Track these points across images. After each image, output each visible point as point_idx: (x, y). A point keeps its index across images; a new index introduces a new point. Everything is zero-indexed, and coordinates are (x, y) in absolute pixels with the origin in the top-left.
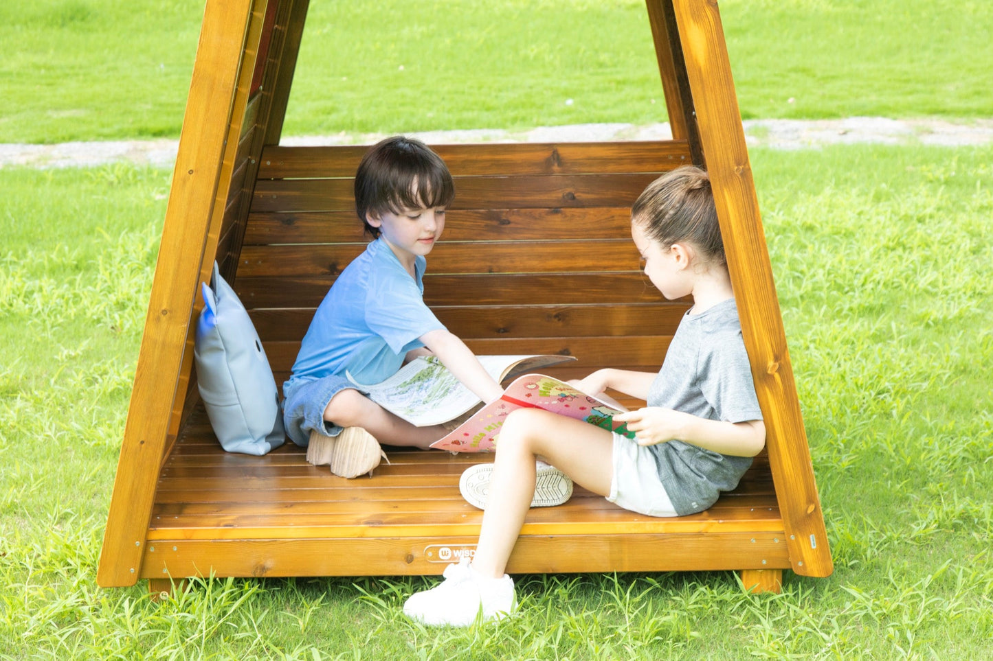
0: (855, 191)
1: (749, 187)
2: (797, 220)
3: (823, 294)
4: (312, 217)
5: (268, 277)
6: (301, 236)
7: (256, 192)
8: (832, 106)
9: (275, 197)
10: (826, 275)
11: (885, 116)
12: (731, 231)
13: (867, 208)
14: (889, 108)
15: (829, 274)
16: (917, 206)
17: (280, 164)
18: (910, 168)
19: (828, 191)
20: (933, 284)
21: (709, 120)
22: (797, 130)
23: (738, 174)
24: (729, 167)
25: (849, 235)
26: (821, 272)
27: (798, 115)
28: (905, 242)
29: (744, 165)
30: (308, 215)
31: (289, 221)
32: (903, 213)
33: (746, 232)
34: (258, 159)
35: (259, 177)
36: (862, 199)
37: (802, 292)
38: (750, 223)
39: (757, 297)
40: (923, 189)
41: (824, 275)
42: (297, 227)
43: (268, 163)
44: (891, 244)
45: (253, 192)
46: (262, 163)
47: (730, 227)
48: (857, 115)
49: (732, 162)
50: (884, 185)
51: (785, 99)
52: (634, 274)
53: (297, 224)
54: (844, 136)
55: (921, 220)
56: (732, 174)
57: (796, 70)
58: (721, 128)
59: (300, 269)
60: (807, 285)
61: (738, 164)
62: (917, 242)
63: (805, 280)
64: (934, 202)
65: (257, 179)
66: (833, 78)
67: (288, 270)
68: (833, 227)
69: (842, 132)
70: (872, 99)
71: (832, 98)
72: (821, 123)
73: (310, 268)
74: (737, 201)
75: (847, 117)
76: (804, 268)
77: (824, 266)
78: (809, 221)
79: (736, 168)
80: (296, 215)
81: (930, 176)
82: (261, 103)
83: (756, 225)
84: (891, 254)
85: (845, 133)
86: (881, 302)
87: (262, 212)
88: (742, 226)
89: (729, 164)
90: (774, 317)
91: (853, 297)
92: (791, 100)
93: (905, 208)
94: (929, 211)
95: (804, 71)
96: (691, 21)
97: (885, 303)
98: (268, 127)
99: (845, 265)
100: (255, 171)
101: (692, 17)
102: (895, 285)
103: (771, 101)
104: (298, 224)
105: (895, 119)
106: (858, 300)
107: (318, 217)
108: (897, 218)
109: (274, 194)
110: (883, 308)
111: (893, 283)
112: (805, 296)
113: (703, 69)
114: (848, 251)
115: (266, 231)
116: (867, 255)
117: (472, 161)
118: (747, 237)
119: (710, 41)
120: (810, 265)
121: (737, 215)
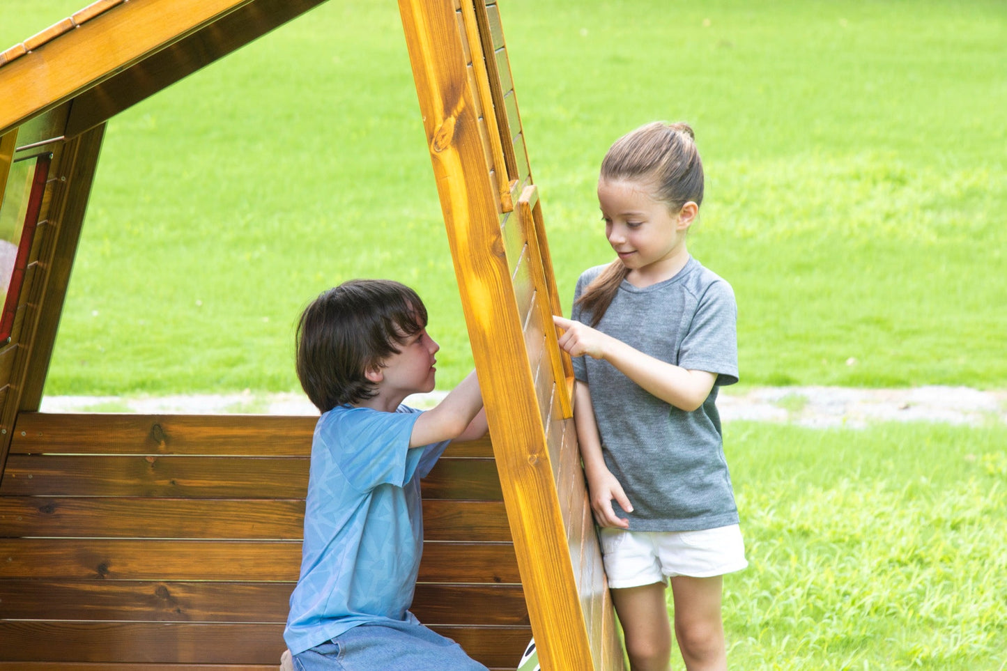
0: (881, 485)
1: (546, 480)
2: (792, 522)
3: (793, 621)
4: (77, 503)
5: (20, 578)
6: (63, 527)
7: (7, 471)
8: (903, 371)
9: (31, 477)
10: (805, 597)
11: (969, 386)
12: (524, 536)
13: (889, 509)
14: (975, 376)
15: (809, 595)
16: (953, 507)
17: (38, 435)
18: (970, 457)
19: (844, 484)
20: (940, 612)
21: (495, 395)
22: (845, 403)
23: (532, 464)
24: (521, 454)
25: (854, 543)
26: (799, 592)
27: (853, 381)
28: (923, 554)
29: (540, 452)
30: (72, 501)
31: (48, 508)
32: (934, 517)
33: (542, 537)
34: (10, 429)
35: (11, 451)
36: (888, 497)
37: (768, 617)
38: (548, 526)
39: (557, 620)
40: (973, 484)
41: (802, 596)
42: (58, 516)
43: (24, 434)
44: (904, 558)
45: (3, 471)
46: (15, 433)
47: (523, 530)
48: (933, 384)
49: (524, 449)
50: (923, 480)
51: (843, 359)
52: (487, 587)
53: (56, 513)
54: (905, 412)
55: (955, 527)
56: (524, 463)
57: (867, 321)
58: (511, 407)
59: (60, 570)
60: (775, 611)
61: (532, 452)
62: (939, 555)
63: (774, 602)
64: (981, 503)
65: (8, 454)
66: (915, 333)
67: (45, 571)
68: (834, 533)
69: (903, 405)
70: (961, 362)
71: (909, 359)
72: (882, 393)
73: (73, 569)
74: (531, 497)
75: (919, 386)
76: (778, 585)
77: (804, 585)
78: (807, 525)
79: (529, 456)
80: (57, 501)
81: (991, 468)
82: (15, 359)
83: (555, 528)
84: (898, 569)
85: (907, 407)
86: (863, 633)
87: (15, 496)
88: (538, 530)
89: (520, 451)
90: (579, 645)
91: (829, 625)
92: (850, 361)
93: (941, 510)
94: (968, 515)
95: (879, 322)
96: (473, 275)
97: (868, 634)
98: (25, 388)
99: (831, 584)
100: (8, 444)
101: (474, 268)
102: (891, 611)
103: (824, 362)
104: (59, 511)
105: (982, 390)
106: (835, 629)
107: (84, 504)
108: (927, 523)
109: (30, 473)
110: (864, 642)
111: (888, 608)
112: (771, 622)
113: (487, 334)
114: (842, 565)
115: (19, 520)
116: (866, 570)
117: (281, 437)
118: (544, 543)
119: (496, 299)
120: (789, 583)
121: (532, 514)
